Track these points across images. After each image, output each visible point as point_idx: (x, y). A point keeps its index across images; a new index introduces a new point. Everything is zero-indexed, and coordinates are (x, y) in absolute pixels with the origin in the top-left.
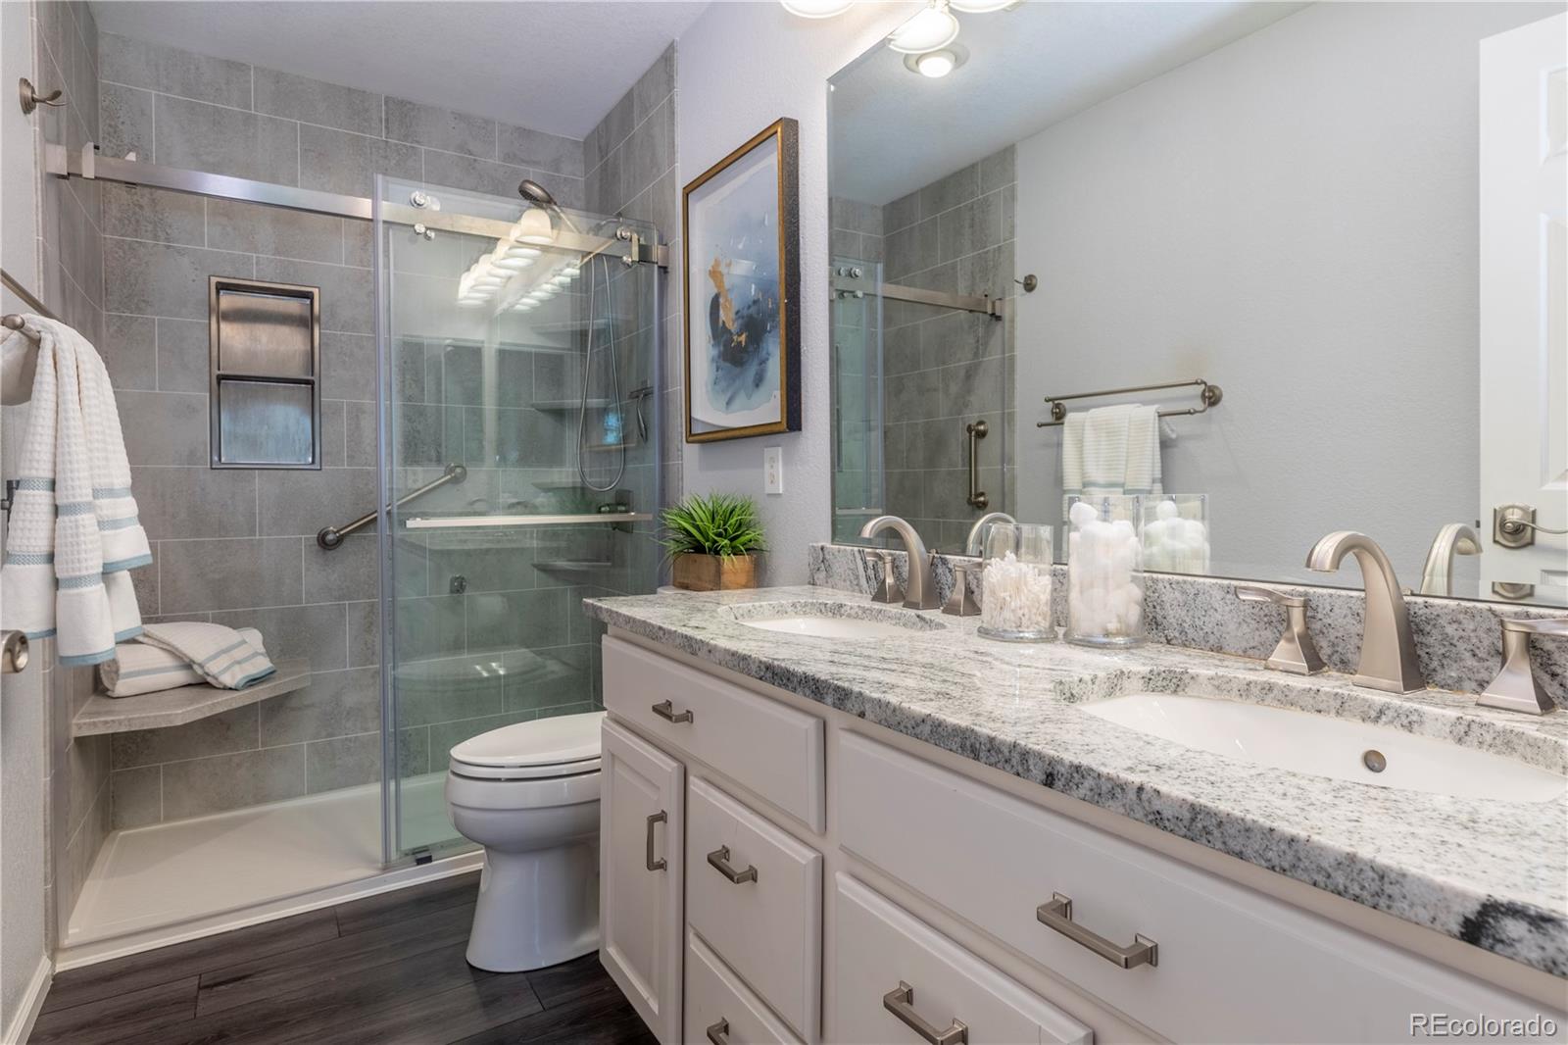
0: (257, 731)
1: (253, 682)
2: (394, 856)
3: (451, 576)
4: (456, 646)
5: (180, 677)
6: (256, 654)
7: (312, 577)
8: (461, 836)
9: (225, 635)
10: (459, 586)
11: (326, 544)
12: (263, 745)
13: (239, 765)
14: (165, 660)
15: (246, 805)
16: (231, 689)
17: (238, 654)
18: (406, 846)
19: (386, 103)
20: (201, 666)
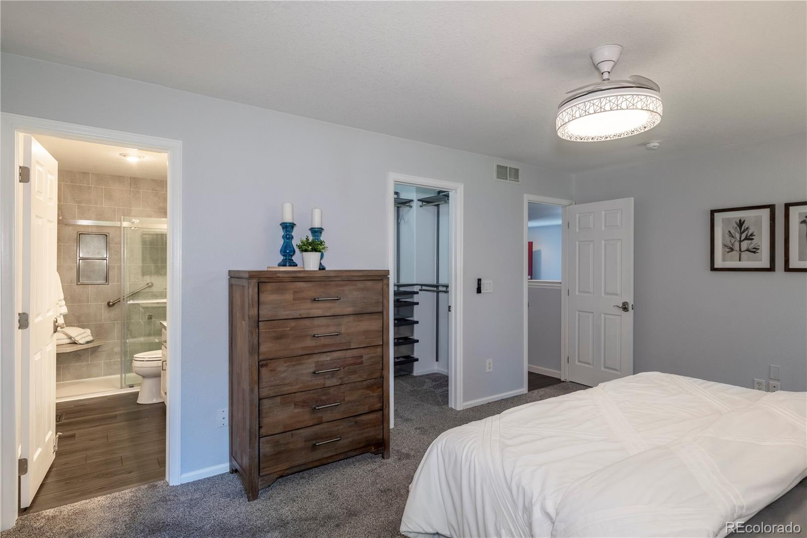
0: (88, 357)
1: (88, 342)
2: (124, 385)
3: (148, 314)
4: (149, 335)
5: (68, 341)
6: (89, 335)
7: (105, 315)
8: (136, 375)
9: (80, 330)
10: (150, 317)
11: (109, 305)
12: (90, 361)
13: (83, 367)
14: (65, 337)
15: (85, 378)
16: (82, 344)
17: (84, 335)
18: (127, 384)
19: (130, 179)
20: (74, 338)
